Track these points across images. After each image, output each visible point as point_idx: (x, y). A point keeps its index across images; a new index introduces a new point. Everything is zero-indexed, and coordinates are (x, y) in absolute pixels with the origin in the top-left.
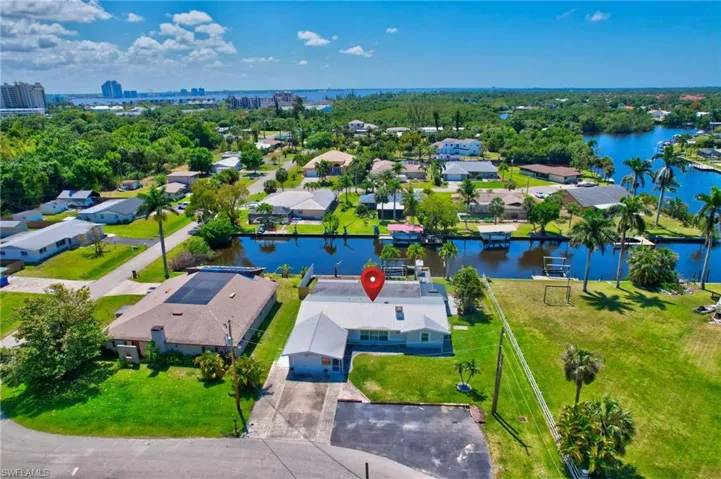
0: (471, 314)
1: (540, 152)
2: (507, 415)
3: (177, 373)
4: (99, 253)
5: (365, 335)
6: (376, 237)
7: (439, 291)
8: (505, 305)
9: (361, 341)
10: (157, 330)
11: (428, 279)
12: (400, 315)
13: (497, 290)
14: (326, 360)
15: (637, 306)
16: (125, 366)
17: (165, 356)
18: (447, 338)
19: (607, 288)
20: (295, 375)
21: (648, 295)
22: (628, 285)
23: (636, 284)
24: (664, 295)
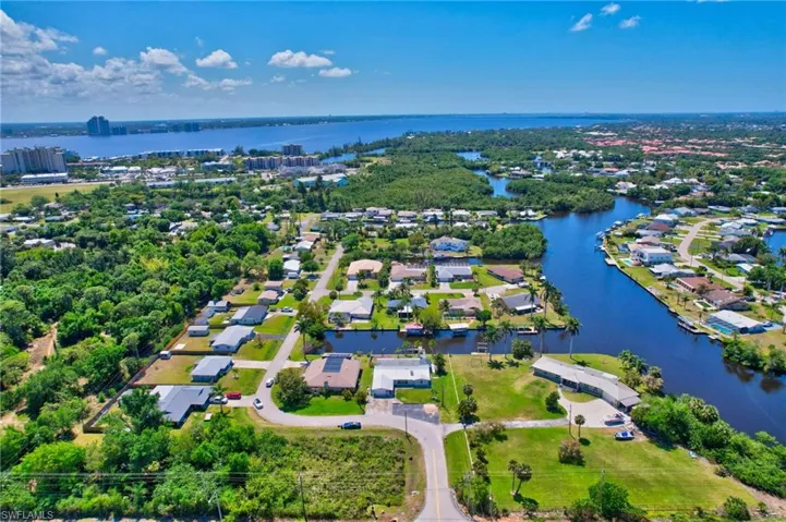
0: (441, 372)
1: (506, 251)
2: (447, 406)
3: (334, 398)
4: (261, 346)
5: (399, 382)
6: (398, 330)
7: (428, 362)
8: (455, 367)
9: (398, 384)
10: (326, 383)
11: (424, 356)
12: (412, 374)
13: (453, 361)
14: (387, 391)
15: (507, 367)
16: (314, 396)
17: (329, 392)
18: (430, 382)
19: (499, 358)
20: (376, 396)
21: (515, 361)
22: (511, 357)
23: (515, 357)
24: (524, 361)
